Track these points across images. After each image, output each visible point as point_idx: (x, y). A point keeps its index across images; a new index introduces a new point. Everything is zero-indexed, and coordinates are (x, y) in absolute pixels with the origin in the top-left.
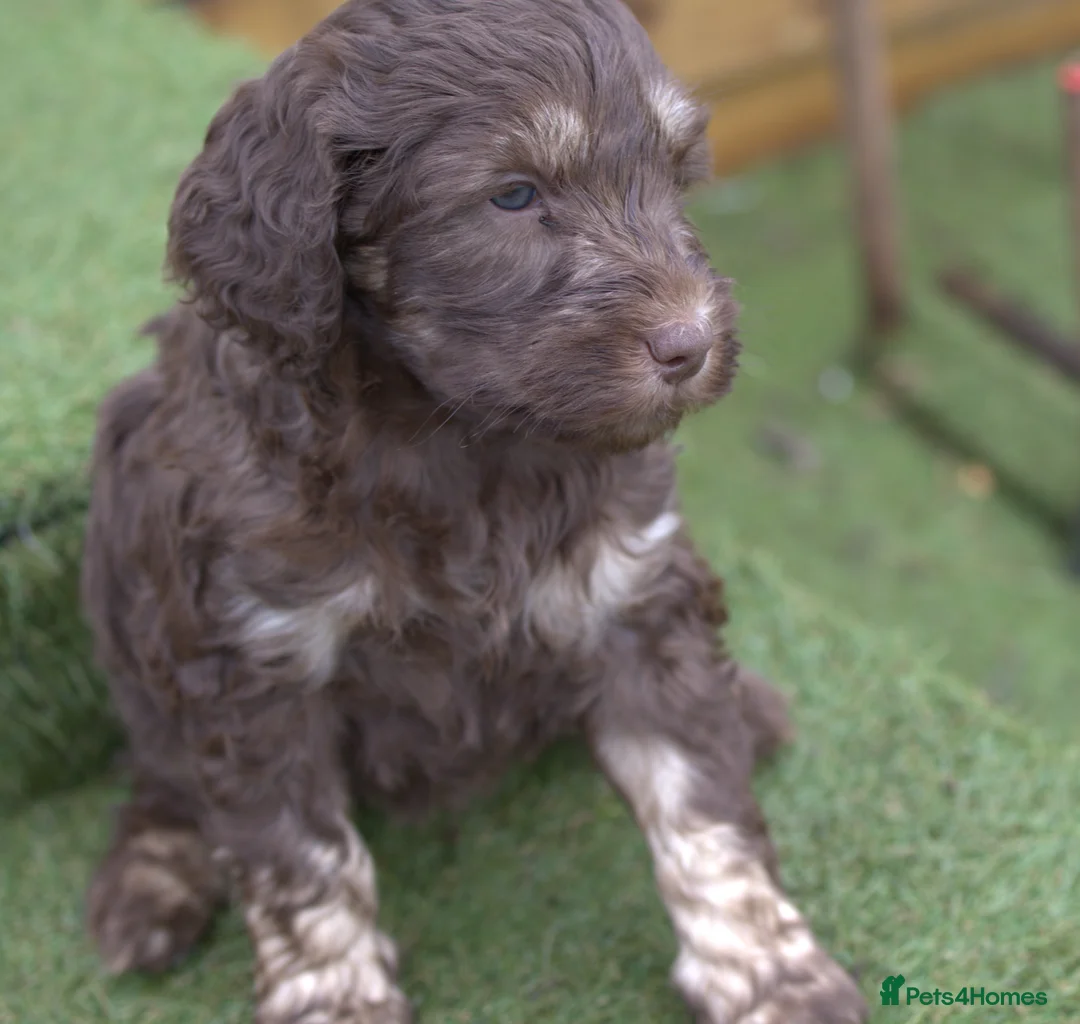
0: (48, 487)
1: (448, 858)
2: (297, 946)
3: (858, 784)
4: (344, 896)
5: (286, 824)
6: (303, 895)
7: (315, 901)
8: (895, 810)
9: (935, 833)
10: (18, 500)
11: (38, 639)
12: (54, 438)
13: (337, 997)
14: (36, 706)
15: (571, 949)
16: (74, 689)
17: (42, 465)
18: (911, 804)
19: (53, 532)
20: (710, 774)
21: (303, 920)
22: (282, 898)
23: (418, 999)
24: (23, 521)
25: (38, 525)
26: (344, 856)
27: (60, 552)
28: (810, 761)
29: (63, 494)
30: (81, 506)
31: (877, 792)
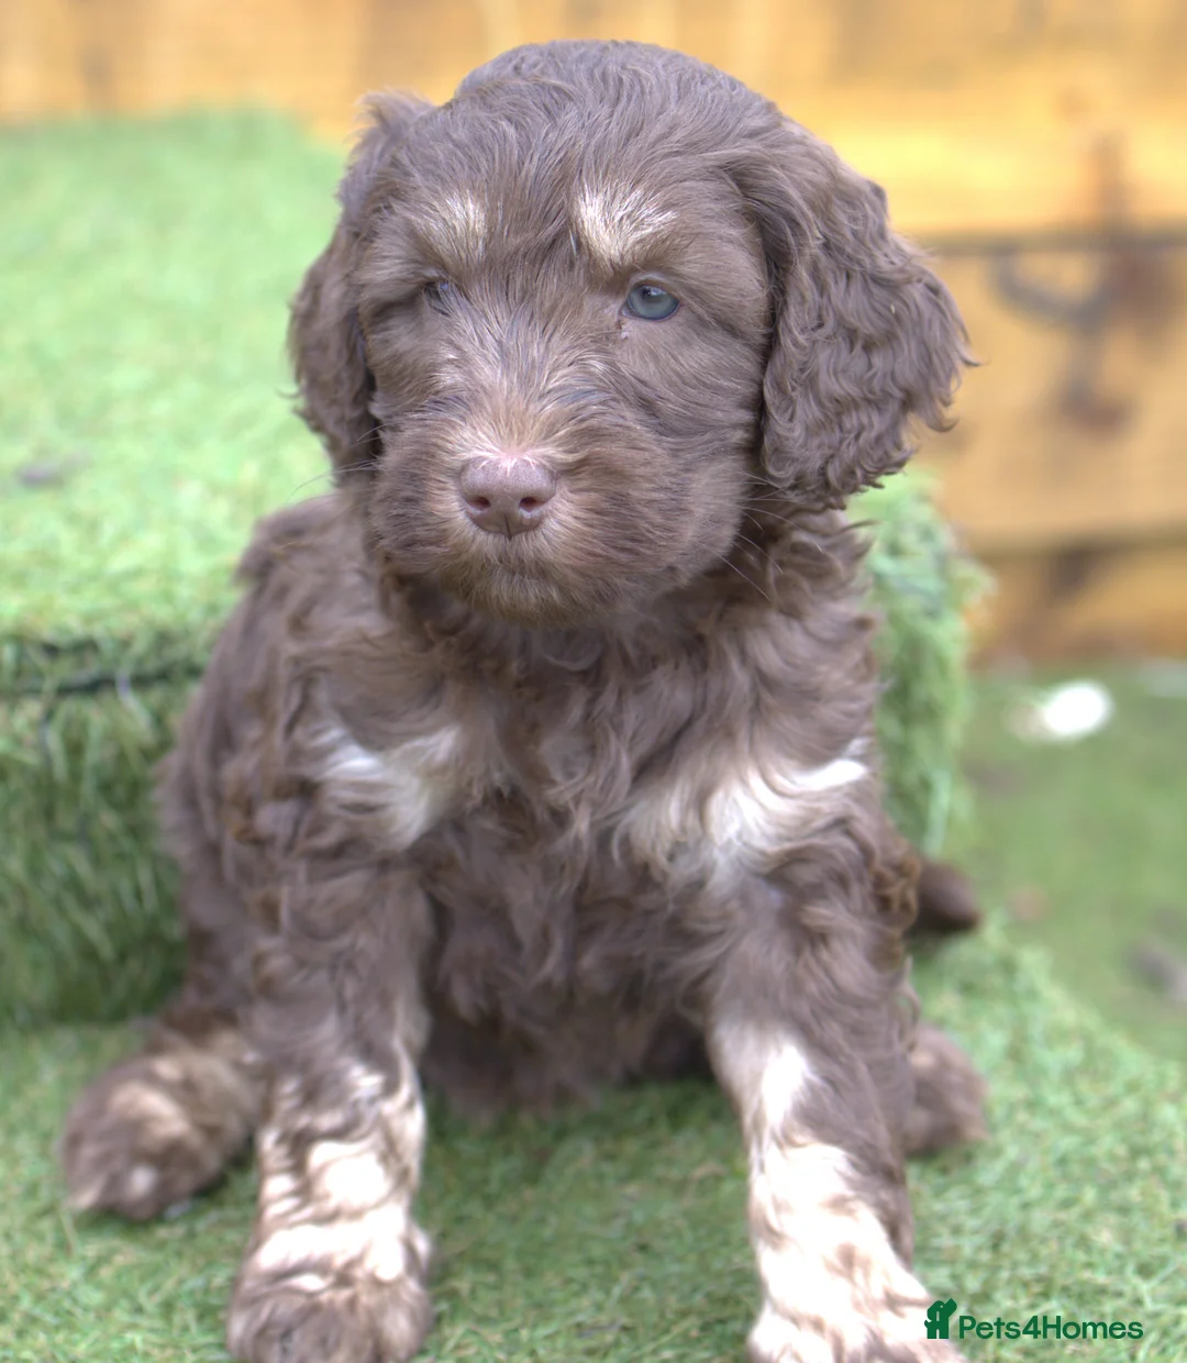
0: (163, 638)
1: (533, 1177)
2: (305, 1191)
3: (1067, 1204)
4: (376, 1138)
5: (329, 1030)
6: (329, 1120)
7: (339, 1134)
8: (1105, 1237)
9: (1145, 1271)
10: (125, 644)
11: (109, 820)
12: (184, 592)
13: (339, 1261)
14: (88, 902)
15: (647, 1293)
16: (138, 895)
17: (163, 614)
18: (1126, 1236)
19: (157, 695)
20: (830, 1080)
21: (320, 1154)
22: (303, 1121)
23: (443, 1306)
24: (124, 672)
25: (141, 682)
26: (390, 1088)
27: (159, 719)
28: (1015, 1168)
29: (178, 652)
30: (194, 672)
31: (1087, 1216)
